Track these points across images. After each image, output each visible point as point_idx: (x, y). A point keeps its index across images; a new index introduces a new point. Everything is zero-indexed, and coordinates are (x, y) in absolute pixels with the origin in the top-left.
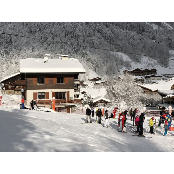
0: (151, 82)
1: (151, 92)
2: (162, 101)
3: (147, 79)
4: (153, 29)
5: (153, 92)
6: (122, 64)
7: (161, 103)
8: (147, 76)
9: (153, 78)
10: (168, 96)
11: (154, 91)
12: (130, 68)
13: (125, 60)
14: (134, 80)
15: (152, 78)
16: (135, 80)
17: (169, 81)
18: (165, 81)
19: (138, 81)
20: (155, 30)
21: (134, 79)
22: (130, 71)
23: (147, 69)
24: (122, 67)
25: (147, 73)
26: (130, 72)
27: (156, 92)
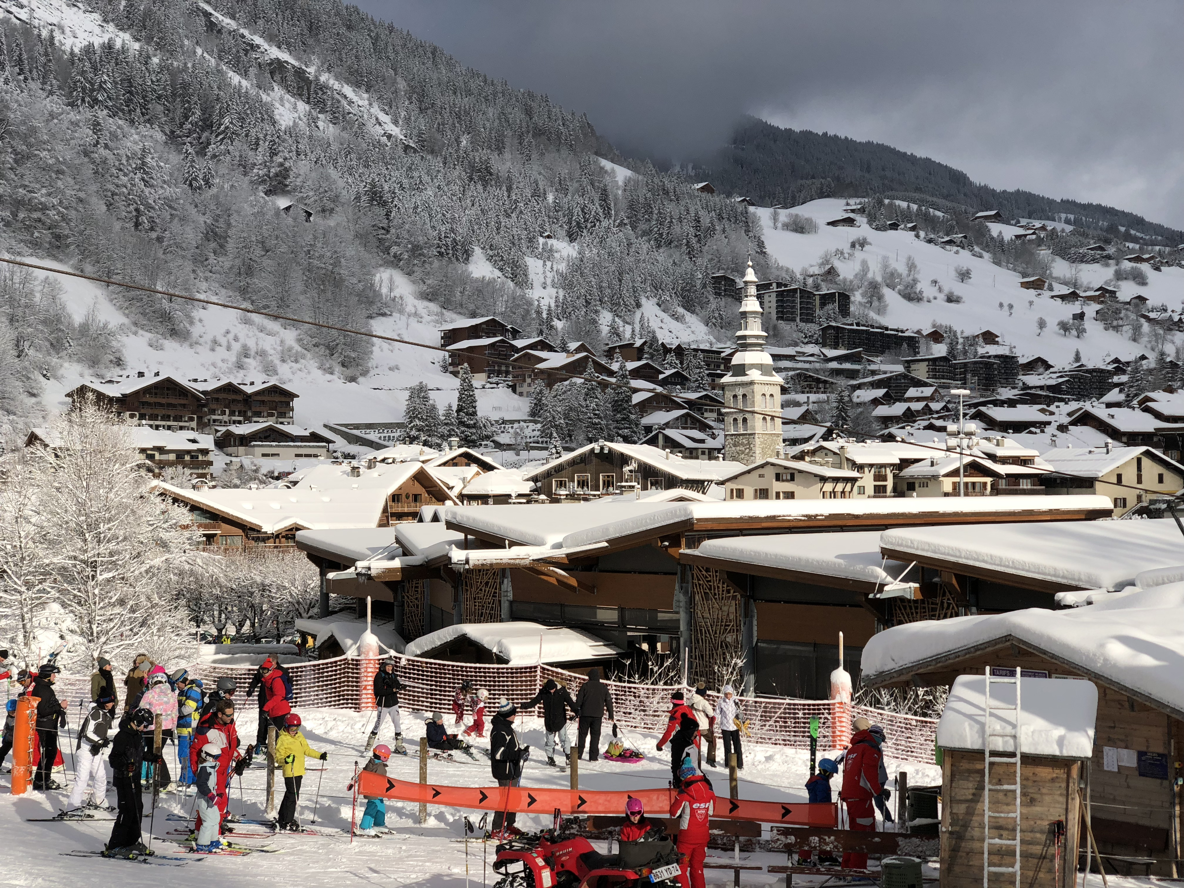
0: (256, 471)
1: (257, 539)
2: (325, 597)
3: (230, 450)
4: (274, 123)
5: (267, 538)
6: (58, 340)
7: (316, 610)
8: (229, 434)
9: (271, 447)
10: (359, 564)
11: (277, 536)
12: (113, 373)
13: (78, 319)
14: (141, 459)
15: (260, 448)
16: (151, 457)
17: (369, 467)
18: (346, 466)
19: (171, 464)
20: (289, 131)
21: (143, 451)
22: (113, 391)
23: (230, 384)
24: (54, 360)
25: (232, 413)
26: (111, 400)
27: (287, 537)
